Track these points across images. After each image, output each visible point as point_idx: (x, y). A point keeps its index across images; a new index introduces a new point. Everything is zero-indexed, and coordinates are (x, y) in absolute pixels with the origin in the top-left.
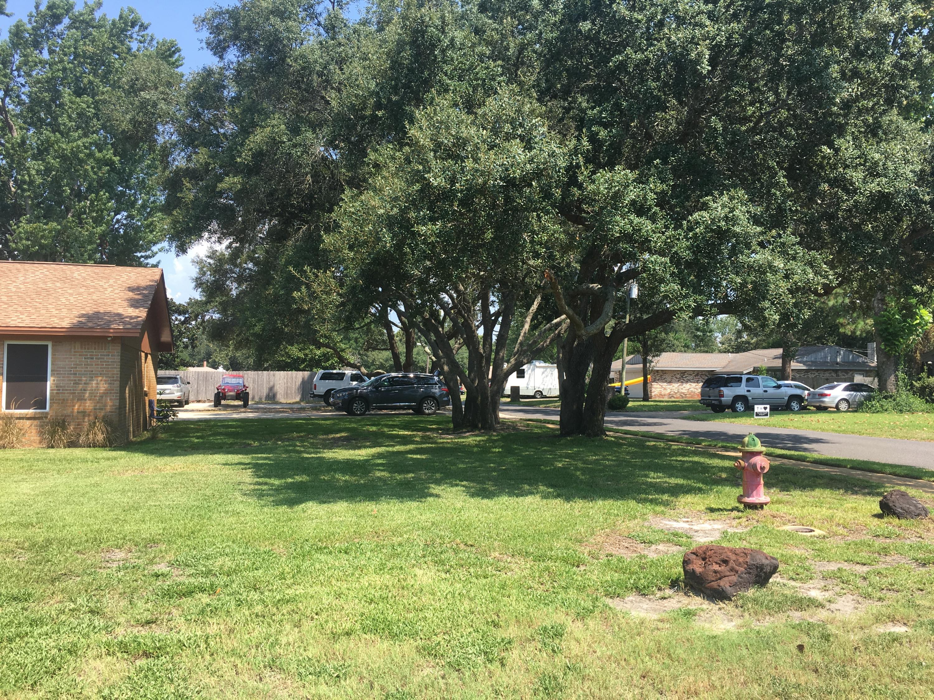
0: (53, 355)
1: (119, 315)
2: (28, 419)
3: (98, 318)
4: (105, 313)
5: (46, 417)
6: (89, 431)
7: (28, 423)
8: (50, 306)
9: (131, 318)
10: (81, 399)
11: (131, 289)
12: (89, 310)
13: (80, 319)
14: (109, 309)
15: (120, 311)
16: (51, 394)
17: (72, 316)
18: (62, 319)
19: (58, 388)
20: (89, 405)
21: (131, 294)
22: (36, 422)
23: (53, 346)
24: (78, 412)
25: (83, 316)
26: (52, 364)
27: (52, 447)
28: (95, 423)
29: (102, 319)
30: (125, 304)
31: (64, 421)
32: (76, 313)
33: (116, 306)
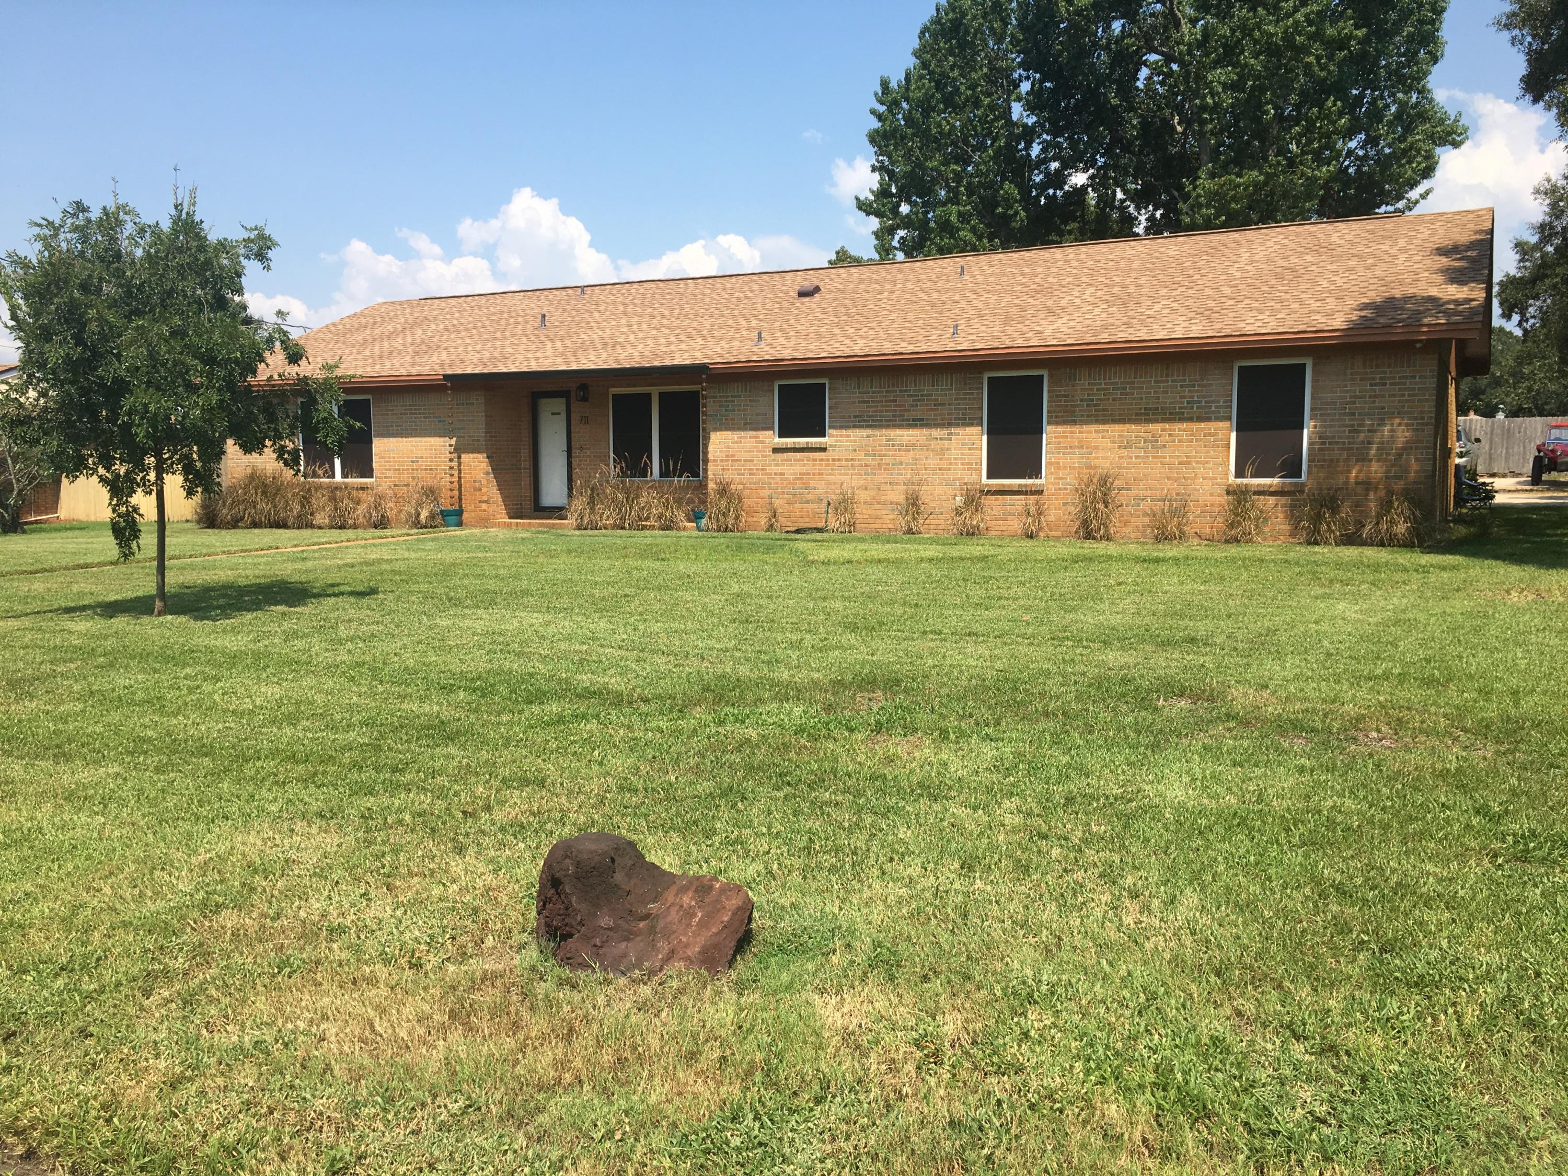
0: (1314, 381)
1: (1432, 299)
2: (1273, 494)
3: (1396, 309)
4: (1406, 299)
5: (1301, 492)
6: (1379, 516)
7: (1272, 500)
8: (1303, 296)
9: (1457, 302)
10: (1363, 458)
11: (1442, 251)
12: (1374, 295)
13: (1363, 313)
14: (1411, 291)
15: (1434, 292)
16: (1310, 450)
17: (1346, 309)
18: (1330, 315)
19: (1320, 438)
20: (1376, 469)
21: (1444, 261)
22: (1283, 500)
23: (1314, 365)
24: (1357, 483)
25: (1365, 306)
26: (1313, 398)
27: (1316, 543)
28: (1390, 502)
29: (1403, 309)
30: (1439, 278)
31: (1333, 499)
32: (1351, 302)
33: (1422, 285)
